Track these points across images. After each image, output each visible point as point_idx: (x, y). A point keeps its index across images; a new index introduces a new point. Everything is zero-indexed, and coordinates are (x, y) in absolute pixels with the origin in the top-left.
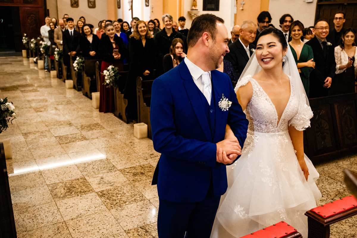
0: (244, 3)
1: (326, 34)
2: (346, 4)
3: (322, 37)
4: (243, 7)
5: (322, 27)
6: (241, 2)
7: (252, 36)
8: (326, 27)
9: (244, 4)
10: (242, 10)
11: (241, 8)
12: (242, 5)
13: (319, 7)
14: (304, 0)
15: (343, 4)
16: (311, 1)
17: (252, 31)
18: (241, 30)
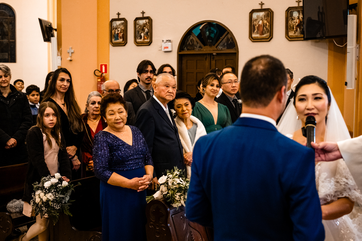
0: (72, 51)
2: (214, 54)
6: (68, 50)
7: (169, 92)
8: (235, 80)
9: (72, 53)
10: (71, 60)
11: (69, 59)
12: (70, 55)
13: (180, 58)
14: (160, 49)
15: (211, 54)
16: (169, 49)
17: (168, 84)
18: (155, 86)
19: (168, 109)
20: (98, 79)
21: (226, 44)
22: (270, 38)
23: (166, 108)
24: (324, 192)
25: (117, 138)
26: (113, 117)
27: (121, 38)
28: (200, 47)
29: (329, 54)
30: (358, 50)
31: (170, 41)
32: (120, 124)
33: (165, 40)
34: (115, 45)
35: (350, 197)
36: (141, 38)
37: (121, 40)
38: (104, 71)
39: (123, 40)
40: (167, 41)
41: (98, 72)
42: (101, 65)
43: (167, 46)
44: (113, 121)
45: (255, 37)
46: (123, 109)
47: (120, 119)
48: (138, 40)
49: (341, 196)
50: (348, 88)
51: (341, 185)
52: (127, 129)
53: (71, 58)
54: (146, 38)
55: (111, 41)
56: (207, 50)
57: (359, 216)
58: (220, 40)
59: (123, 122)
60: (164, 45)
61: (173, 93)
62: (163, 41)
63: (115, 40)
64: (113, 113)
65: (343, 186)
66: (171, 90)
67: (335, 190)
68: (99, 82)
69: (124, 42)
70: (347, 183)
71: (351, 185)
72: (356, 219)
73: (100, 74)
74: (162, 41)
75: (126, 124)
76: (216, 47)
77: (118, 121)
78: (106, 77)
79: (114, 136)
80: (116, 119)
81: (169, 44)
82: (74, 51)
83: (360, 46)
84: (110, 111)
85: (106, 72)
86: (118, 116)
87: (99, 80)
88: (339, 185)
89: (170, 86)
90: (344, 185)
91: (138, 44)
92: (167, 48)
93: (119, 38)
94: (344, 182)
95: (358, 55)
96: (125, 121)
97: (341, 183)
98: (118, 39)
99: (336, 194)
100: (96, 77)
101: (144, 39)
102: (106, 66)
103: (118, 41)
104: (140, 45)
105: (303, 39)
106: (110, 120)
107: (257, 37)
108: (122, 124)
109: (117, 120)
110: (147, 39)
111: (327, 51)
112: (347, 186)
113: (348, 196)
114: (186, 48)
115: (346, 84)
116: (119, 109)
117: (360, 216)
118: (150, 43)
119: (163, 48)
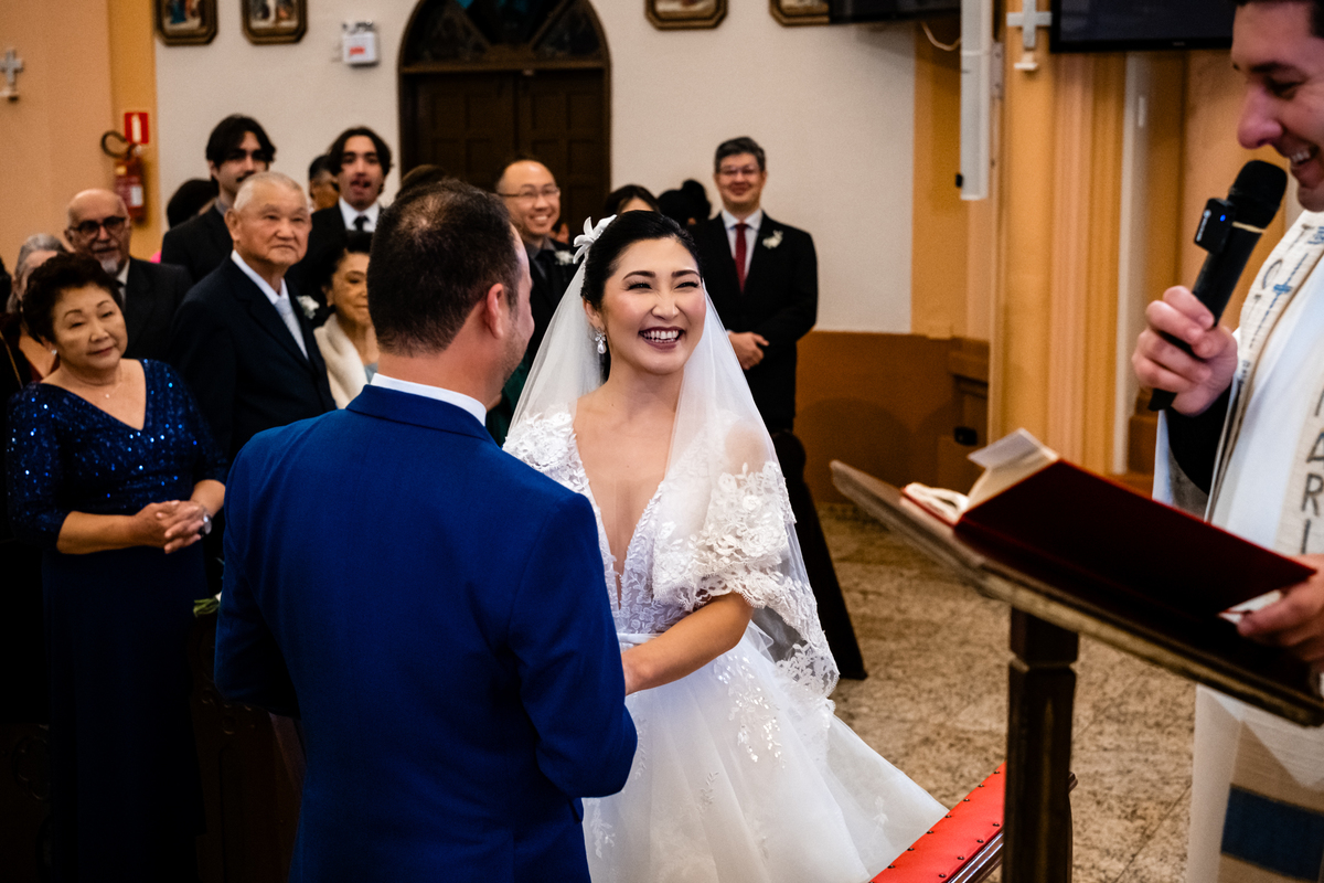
0: (18, 63)
1: (549, 216)
2: (528, 73)
3: (537, 230)
4: (14, 85)
5: (528, 189)
6: (3, 60)
7: (280, 235)
8: (546, 185)
9: (16, 72)
10: (13, 99)
11: (7, 92)
12: (10, 77)
13: (410, 87)
14: (336, 55)
15: (517, 74)
16: (369, 56)
17: (275, 209)
18: (232, 219)
19: (285, 295)
20: (118, 165)
21: (566, 38)
22: (717, 17)
23: (279, 293)
24: (668, 582)
25: (88, 405)
26: (81, 335)
27: (193, 14)
28: (478, 48)
29: (919, 74)
30: (998, 62)
31: (368, 27)
32: (108, 355)
33: (351, 22)
34: (174, 40)
35: (746, 594)
36: (266, 15)
37: (193, 23)
38: (137, 136)
39: (203, 24)
40: (359, 25)
41: (117, 140)
42: (128, 117)
43: (360, 44)
44: (84, 346)
45: (666, 13)
46: (111, 305)
47: (106, 338)
48: (258, 24)
49: (718, 592)
50: (968, 195)
51: (719, 556)
52: (133, 372)
53: (15, 90)
54: (283, 14)
55: (159, 26)
56: (500, 58)
57: (796, 654)
58: (548, 23)
59: (116, 346)
60: (349, 41)
61: (296, 239)
62: (345, 26)
63: (173, 22)
64: (80, 320)
65: (727, 561)
66: (285, 228)
67: (701, 575)
68: (119, 177)
69: (204, 30)
70: (739, 551)
71: (749, 557)
72: (786, 664)
73: (123, 148)
74: (339, 28)
75: (127, 355)
76: (536, 48)
77: (102, 346)
78: (148, 158)
79: (78, 401)
80: (94, 338)
81: (367, 38)
82: (24, 64)
83: (1004, 50)
84: (70, 316)
85: (145, 138)
86: (99, 328)
87: (122, 170)
88: (711, 556)
89: (283, 215)
90: (731, 556)
91: (258, 38)
92: (359, 50)
93: (188, 15)
94: (730, 547)
95: (998, 79)
96: (124, 343)
97: (720, 551)
98: (183, 19)
99: (707, 585)
100: (112, 161)
101: (279, 19)
102: (144, 118)
103: (183, 26)
104: (264, 39)
105: (826, 19)
106: (73, 344)
107: (674, 12)
108: (114, 356)
109: (99, 341)
110: (289, 18)
111: (910, 63)
112: (737, 559)
113: (740, 590)
114: (427, 53)
115: (959, 181)
116: (100, 305)
117: (799, 651)
118: (298, 35)
119: (346, 52)
